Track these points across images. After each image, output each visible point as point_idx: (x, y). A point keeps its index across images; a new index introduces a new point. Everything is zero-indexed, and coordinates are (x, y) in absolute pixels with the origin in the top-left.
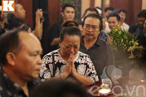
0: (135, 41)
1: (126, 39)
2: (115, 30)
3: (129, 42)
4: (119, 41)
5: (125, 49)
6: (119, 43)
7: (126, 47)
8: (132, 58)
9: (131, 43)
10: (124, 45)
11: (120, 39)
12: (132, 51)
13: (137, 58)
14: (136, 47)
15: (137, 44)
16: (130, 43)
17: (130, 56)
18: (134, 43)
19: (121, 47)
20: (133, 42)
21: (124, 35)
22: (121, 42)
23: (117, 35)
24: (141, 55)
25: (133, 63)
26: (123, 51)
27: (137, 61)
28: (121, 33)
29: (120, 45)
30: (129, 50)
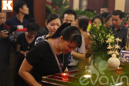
0: (111, 35)
1: (104, 34)
2: (94, 26)
3: (106, 35)
4: (98, 35)
5: (103, 42)
6: (97, 37)
11: (98, 33)
12: (110, 42)
15: (113, 37)
16: (106, 37)
17: (108, 47)
18: (110, 37)
19: (99, 40)
21: (102, 30)
23: (95, 30)
24: (117, 46)
25: (110, 52)
26: (101, 44)
27: (114, 51)
28: (99, 28)
29: (98, 39)
30: (107, 42)
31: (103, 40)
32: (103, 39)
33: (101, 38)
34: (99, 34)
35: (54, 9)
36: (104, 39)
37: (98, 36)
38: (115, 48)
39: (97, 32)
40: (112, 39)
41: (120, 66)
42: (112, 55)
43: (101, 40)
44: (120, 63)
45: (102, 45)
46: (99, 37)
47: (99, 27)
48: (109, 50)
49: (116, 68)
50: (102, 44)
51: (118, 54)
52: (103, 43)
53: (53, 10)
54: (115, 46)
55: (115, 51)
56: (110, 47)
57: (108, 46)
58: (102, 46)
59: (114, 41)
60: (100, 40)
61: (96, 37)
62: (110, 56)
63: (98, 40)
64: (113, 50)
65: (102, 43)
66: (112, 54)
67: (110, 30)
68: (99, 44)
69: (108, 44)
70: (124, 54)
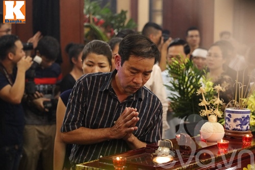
2: (175, 63)
3: (197, 81)
4: (182, 80)
5: (192, 92)
6: (182, 84)
7: (194, 90)
8: (205, 105)
10: (190, 86)
11: (182, 76)
12: (204, 93)
13: (213, 105)
14: (210, 89)
15: (211, 83)
16: (198, 84)
17: (200, 102)
18: (206, 82)
19: (186, 90)
20: (204, 80)
22: (184, 81)
23: (178, 71)
24: (218, 101)
25: (205, 112)
26: (189, 96)
27: (212, 110)
28: (185, 67)
29: (183, 87)
30: (199, 92)
31: (192, 90)
32: (192, 86)
33: (188, 85)
34: (185, 78)
35: (109, 35)
36: (194, 87)
37: (183, 82)
39: (181, 74)
40: (209, 87)
41: (225, 138)
42: (210, 118)
43: (189, 90)
45: (190, 98)
46: (185, 83)
47: (183, 65)
48: (203, 108)
50: (191, 96)
51: (220, 115)
52: (193, 94)
53: (107, 36)
54: (214, 100)
55: (214, 110)
56: (204, 103)
57: (200, 100)
58: (191, 100)
59: (212, 90)
60: (187, 88)
61: (180, 84)
62: (206, 118)
63: (184, 89)
64: (211, 108)
65: (190, 94)
66: (209, 115)
67: (204, 71)
68: (186, 96)
69: (201, 96)
70: (231, 114)
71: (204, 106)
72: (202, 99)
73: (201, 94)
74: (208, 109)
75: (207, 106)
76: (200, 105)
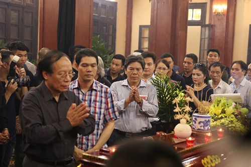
0: (180, 91)
1: (170, 89)
3: (173, 92)
4: (162, 91)
9: (176, 93)
10: (167, 95)
14: (182, 98)
16: (174, 94)
17: (175, 109)
18: (179, 93)
20: (177, 92)
24: (188, 109)
25: (178, 117)
27: (183, 115)
30: (174, 102)
31: (169, 98)
32: (169, 96)
38: (185, 111)
39: (161, 87)
40: (182, 96)
41: (192, 135)
42: (181, 121)
43: (167, 98)
44: (192, 130)
45: (167, 104)
46: (164, 93)
47: (163, 80)
48: (177, 113)
49: (185, 138)
51: (189, 119)
54: (185, 108)
55: (185, 115)
56: (177, 109)
57: (175, 107)
59: (184, 99)
61: (160, 94)
62: (178, 122)
63: (163, 97)
64: (183, 113)
66: (181, 119)
67: (178, 85)
68: (164, 102)
69: (175, 105)
70: (197, 118)
71: (177, 112)
72: (176, 107)
73: (175, 103)
74: (180, 114)
75: (180, 112)
76: (175, 111)
